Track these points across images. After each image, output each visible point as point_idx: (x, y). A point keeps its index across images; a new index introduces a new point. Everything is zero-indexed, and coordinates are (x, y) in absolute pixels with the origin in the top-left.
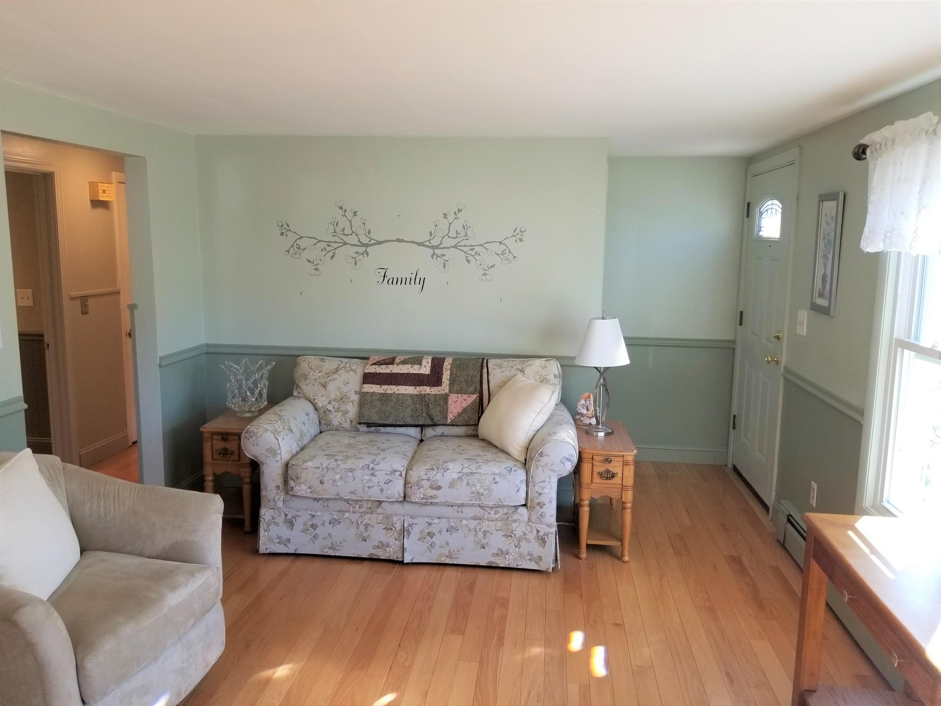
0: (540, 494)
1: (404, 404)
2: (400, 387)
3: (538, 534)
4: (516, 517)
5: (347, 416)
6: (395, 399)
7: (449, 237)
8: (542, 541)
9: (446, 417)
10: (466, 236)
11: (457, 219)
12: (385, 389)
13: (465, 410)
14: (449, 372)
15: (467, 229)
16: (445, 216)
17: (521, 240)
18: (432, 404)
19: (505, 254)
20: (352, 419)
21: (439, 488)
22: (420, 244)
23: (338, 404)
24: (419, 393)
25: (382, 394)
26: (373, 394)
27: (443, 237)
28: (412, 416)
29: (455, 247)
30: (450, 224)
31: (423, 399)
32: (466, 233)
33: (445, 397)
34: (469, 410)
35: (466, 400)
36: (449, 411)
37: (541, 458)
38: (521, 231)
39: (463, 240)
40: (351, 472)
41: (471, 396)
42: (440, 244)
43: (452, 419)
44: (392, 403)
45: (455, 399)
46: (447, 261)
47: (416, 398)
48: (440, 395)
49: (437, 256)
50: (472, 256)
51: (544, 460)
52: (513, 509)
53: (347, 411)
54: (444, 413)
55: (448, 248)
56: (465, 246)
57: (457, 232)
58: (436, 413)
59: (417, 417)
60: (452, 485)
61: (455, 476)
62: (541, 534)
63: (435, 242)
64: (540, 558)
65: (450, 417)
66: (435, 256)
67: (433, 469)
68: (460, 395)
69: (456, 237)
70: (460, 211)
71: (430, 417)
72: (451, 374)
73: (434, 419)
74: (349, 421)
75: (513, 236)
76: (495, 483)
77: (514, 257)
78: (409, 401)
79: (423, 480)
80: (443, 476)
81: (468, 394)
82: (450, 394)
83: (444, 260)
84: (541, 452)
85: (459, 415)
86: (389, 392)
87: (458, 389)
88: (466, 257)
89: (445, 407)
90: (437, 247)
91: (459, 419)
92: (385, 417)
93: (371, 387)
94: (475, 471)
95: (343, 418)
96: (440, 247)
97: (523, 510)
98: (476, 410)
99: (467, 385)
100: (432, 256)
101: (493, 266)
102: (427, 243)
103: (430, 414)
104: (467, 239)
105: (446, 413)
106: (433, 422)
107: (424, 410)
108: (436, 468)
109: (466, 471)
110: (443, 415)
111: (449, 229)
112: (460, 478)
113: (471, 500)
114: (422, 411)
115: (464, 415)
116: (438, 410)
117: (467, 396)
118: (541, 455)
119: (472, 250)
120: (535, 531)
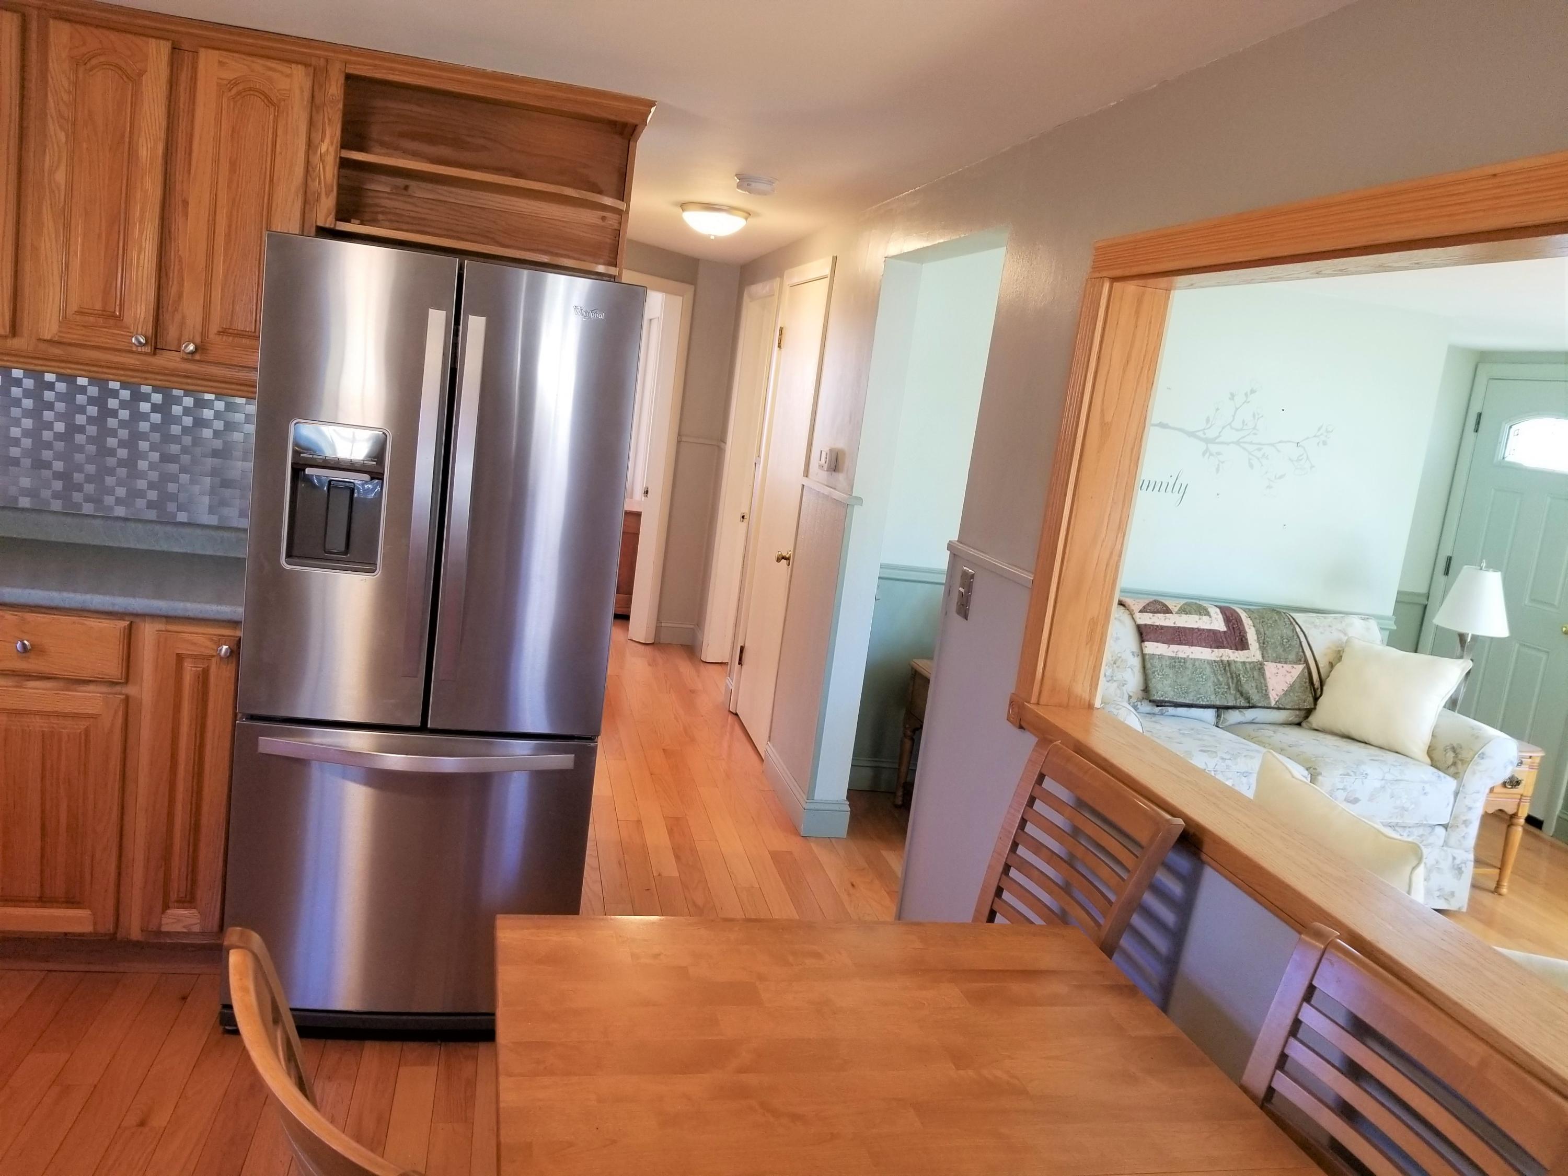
0: (1470, 809)
1: (1204, 675)
2: (1194, 648)
3: (1453, 862)
4: (1431, 839)
5: (1124, 688)
6: (1191, 666)
7: (1232, 428)
8: (1459, 870)
9: (1266, 696)
10: (1254, 428)
11: (1248, 402)
12: (1176, 651)
13: (1292, 687)
14: (1253, 629)
15: (1258, 419)
16: (1232, 396)
17: (1325, 443)
18: (1243, 677)
19: (1301, 460)
20: (1131, 694)
21: (1355, 801)
22: (1192, 434)
23: (1111, 670)
24: (1219, 659)
25: (1173, 658)
26: (1161, 657)
27: (1223, 428)
28: (1216, 693)
29: (1238, 443)
30: (1237, 409)
31: (1227, 668)
32: (1256, 425)
33: (1259, 668)
34: (1297, 688)
35: (1290, 672)
36: (1270, 688)
37: (1482, 761)
38: (1327, 431)
39: (1248, 435)
40: (1245, 777)
41: (1295, 666)
42: (1216, 438)
43: (1276, 700)
44: (1189, 672)
45: (1275, 671)
46: (1223, 462)
47: (1216, 666)
48: (1250, 663)
49: (1211, 454)
50: (1258, 459)
51: (1485, 764)
52: (1430, 829)
53: (1125, 681)
54: (1263, 689)
55: (1228, 444)
56: (1251, 443)
57: (1243, 422)
58: (1250, 688)
59: (1223, 694)
60: (1371, 798)
61: (1378, 784)
62: (1457, 862)
63: (1211, 434)
64: (1452, 894)
65: (1273, 698)
66: (1208, 454)
67: (1348, 774)
68: (1280, 665)
69: (1242, 429)
70: (1253, 391)
71: (1244, 695)
72: (1258, 632)
73: (1252, 699)
74: (1126, 697)
75: (1315, 436)
76: (1425, 793)
77: (1312, 467)
78: (1208, 670)
79: (1338, 789)
80: (1363, 783)
81: (1290, 664)
82: (1265, 663)
83: (1219, 461)
84: (1483, 753)
85: (1286, 693)
86: (1181, 655)
87: (1274, 655)
88: (1250, 459)
89: (1262, 681)
90: (1212, 441)
91: (1286, 699)
92: (1183, 693)
93: (1157, 647)
94: (1399, 778)
95: (1118, 692)
96: (1217, 441)
97: (1441, 831)
98: (1307, 688)
99: (1284, 650)
100: (1204, 454)
101: (1281, 477)
102: (1200, 434)
103: (1244, 691)
104: (1255, 434)
105: (1266, 691)
106: (1249, 702)
107: (1231, 684)
108: (1352, 774)
109: (1389, 777)
110: (1262, 692)
111: (1234, 416)
112: (1383, 787)
113: (1391, 817)
114: (1228, 685)
115: (1291, 694)
116: (1253, 685)
117: (1290, 666)
118: (1482, 756)
119: (1259, 450)
120: (1450, 859)
